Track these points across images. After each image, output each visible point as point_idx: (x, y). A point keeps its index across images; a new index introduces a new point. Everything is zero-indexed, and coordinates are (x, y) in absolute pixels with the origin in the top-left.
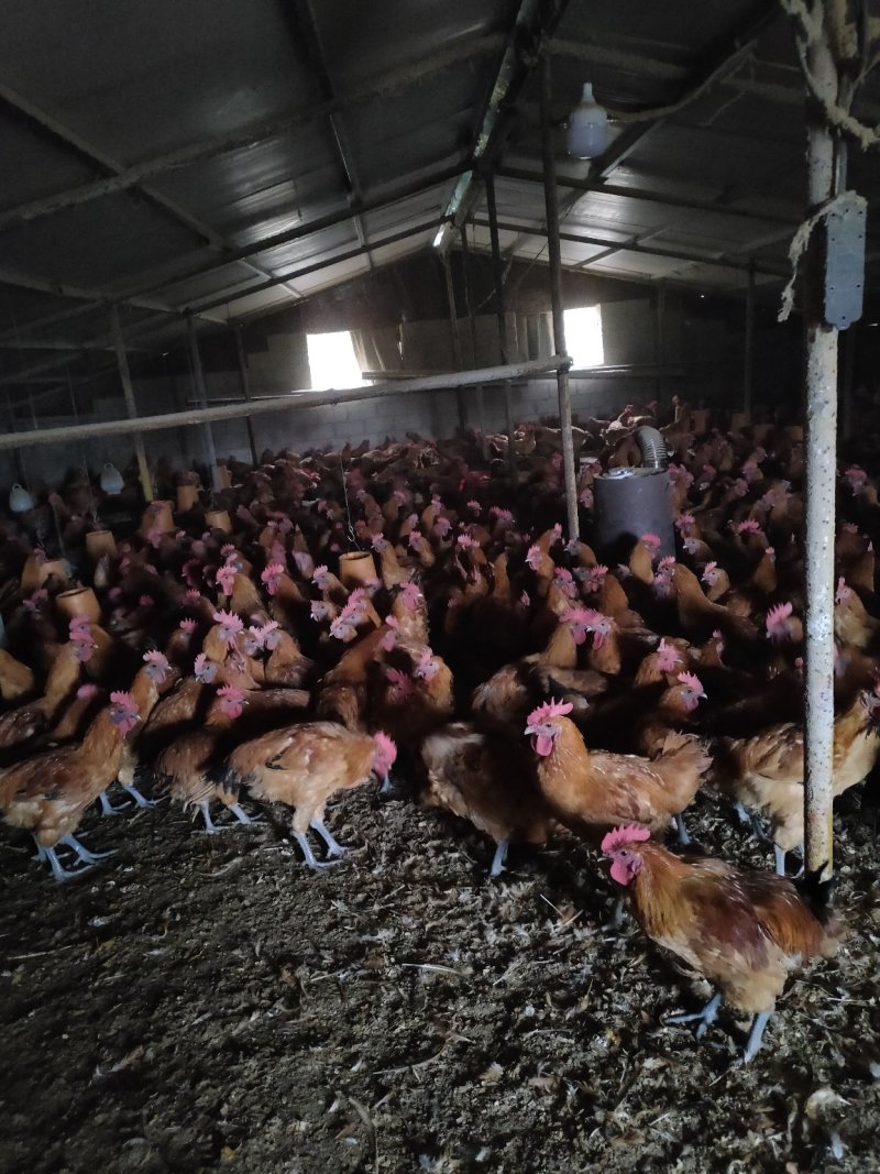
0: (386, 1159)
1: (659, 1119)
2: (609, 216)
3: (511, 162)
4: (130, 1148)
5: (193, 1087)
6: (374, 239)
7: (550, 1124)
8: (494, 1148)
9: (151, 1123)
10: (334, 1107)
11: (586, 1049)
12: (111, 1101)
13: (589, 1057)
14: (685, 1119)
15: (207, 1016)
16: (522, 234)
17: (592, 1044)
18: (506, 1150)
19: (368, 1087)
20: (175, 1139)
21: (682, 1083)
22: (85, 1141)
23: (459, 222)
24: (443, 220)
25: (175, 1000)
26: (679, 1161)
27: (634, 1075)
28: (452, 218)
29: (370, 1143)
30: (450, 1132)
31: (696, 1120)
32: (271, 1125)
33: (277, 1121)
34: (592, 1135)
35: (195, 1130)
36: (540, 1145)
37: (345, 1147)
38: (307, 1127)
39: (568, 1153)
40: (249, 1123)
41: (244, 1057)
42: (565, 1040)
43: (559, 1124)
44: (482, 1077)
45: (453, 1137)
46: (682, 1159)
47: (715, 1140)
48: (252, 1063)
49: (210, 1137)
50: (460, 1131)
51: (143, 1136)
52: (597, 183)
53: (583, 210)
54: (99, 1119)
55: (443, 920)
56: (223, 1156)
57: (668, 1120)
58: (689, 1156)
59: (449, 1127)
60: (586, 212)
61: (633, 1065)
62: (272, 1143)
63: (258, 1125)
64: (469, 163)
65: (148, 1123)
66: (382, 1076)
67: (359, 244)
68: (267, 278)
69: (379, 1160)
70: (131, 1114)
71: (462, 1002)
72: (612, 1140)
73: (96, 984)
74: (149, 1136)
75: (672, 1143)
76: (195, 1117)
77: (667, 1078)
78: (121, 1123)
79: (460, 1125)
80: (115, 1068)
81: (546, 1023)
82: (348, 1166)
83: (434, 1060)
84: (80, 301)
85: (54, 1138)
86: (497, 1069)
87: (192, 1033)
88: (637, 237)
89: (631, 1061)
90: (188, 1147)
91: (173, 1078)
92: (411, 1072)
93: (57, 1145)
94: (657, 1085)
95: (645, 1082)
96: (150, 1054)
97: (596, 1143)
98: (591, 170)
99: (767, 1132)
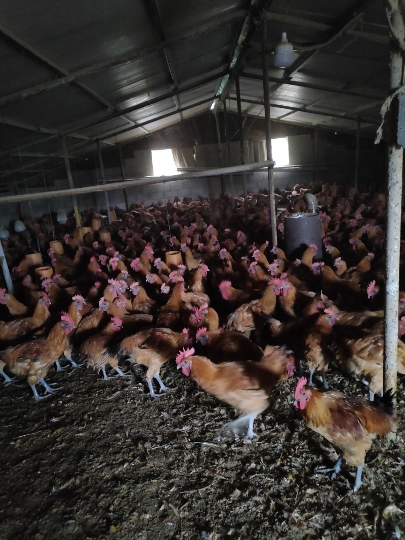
0: (186, 533)
1: (314, 518)
2: (293, 96)
3: (247, 70)
4: (68, 525)
5: (97, 497)
6: (183, 106)
7: (262, 518)
8: (236, 529)
9: (78, 513)
10: (162, 508)
11: (279, 483)
12: (60, 503)
13: (281, 488)
14: (326, 518)
15: (104, 464)
16: (251, 104)
17: (282, 482)
18: (242, 530)
19: (178, 499)
20: (89, 521)
21: (325, 501)
22: (48, 521)
23: (223, 98)
24: (215, 97)
25: (89, 456)
26: (323, 537)
27: (302, 496)
28: (219, 97)
29: (178, 525)
30: (216, 521)
31: (331, 518)
32: (133, 515)
33: (136, 514)
34: (282, 524)
35: (98, 517)
36: (258, 528)
37: (167, 526)
38: (150, 517)
39: (271, 532)
40: (123, 515)
41: (121, 484)
42: (269, 479)
43: (266, 518)
44: (231, 496)
45: (217, 523)
46: (324, 537)
47: (340, 528)
48: (124, 487)
49: (105, 521)
50: (220, 520)
51: (74, 519)
52: (287, 80)
53: (280, 93)
54: (54, 510)
55: (213, 422)
56: (111, 529)
57: (317, 518)
58: (328, 535)
59: (215, 518)
60: (281, 94)
61: (302, 492)
62: (133, 524)
63: (127, 516)
64: (228, 71)
65: (76, 513)
66: (184, 494)
67: (176, 109)
68: (133, 124)
69: (183, 533)
70: (69, 509)
71: (221, 461)
72: (291, 526)
73: (53, 449)
74: (77, 519)
75: (320, 529)
76: (98, 511)
77: (317, 498)
78: (64, 513)
79: (221, 518)
80: (62, 488)
81: (261, 471)
82: (168, 536)
83: (209, 487)
84: (48, 135)
85: (34, 520)
86: (237, 492)
87: (97, 472)
88: (306, 105)
89: (300, 490)
90: (95, 525)
91: (88, 492)
92: (198, 492)
93: (35, 522)
94: (313, 502)
95: (307, 500)
96: (78, 482)
97: (284, 528)
98: (284, 74)
99: (365, 525)
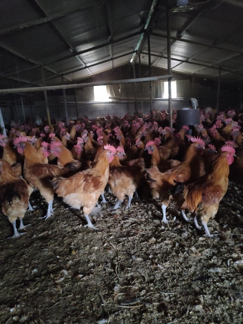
0: (121, 257)
1: (205, 251)
4: (44, 251)
5: (63, 239)
6: (114, 56)
7: (171, 251)
8: (154, 256)
9: (51, 246)
10: (105, 245)
11: (181, 236)
12: (38, 242)
13: (182, 238)
14: (213, 251)
15: (66, 225)
18: (158, 256)
19: (115, 241)
20: (58, 250)
21: (211, 243)
22: (31, 250)
24: (134, 52)
25: (57, 222)
26: (212, 259)
27: (196, 241)
29: (116, 253)
31: (216, 251)
32: (86, 247)
33: (88, 246)
34: (185, 253)
35: (64, 248)
36: (168, 255)
37: (109, 253)
38: (97, 249)
39: (177, 257)
40: (80, 247)
41: (78, 233)
42: (174, 234)
43: (174, 251)
44: (149, 240)
45: (142, 253)
47: (223, 255)
48: (81, 234)
49: (68, 249)
50: (143, 251)
51: (48, 248)
52: (179, 38)
54: (35, 245)
55: (136, 210)
56: (72, 253)
57: (207, 251)
58: (215, 259)
59: (140, 251)
60: (174, 50)
61: (196, 239)
62: (87, 251)
63: (83, 247)
64: (143, 31)
65: (49, 246)
66: (119, 239)
67: (110, 58)
68: (84, 66)
69: (119, 257)
70: (44, 244)
71: (142, 226)
72: (191, 254)
73: (34, 219)
74: (50, 248)
75: (209, 256)
76: (64, 245)
77: (206, 242)
78: (41, 246)
80: (40, 235)
81: (168, 230)
82: (110, 258)
83: (135, 237)
85: (22, 249)
86: (154, 239)
87: (62, 228)
88: (188, 59)
90: (62, 252)
91: (57, 237)
92: (128, 239)
94: (204, 244)
95: (200, 243)
96: (50, 232)
97: (186, 255)
